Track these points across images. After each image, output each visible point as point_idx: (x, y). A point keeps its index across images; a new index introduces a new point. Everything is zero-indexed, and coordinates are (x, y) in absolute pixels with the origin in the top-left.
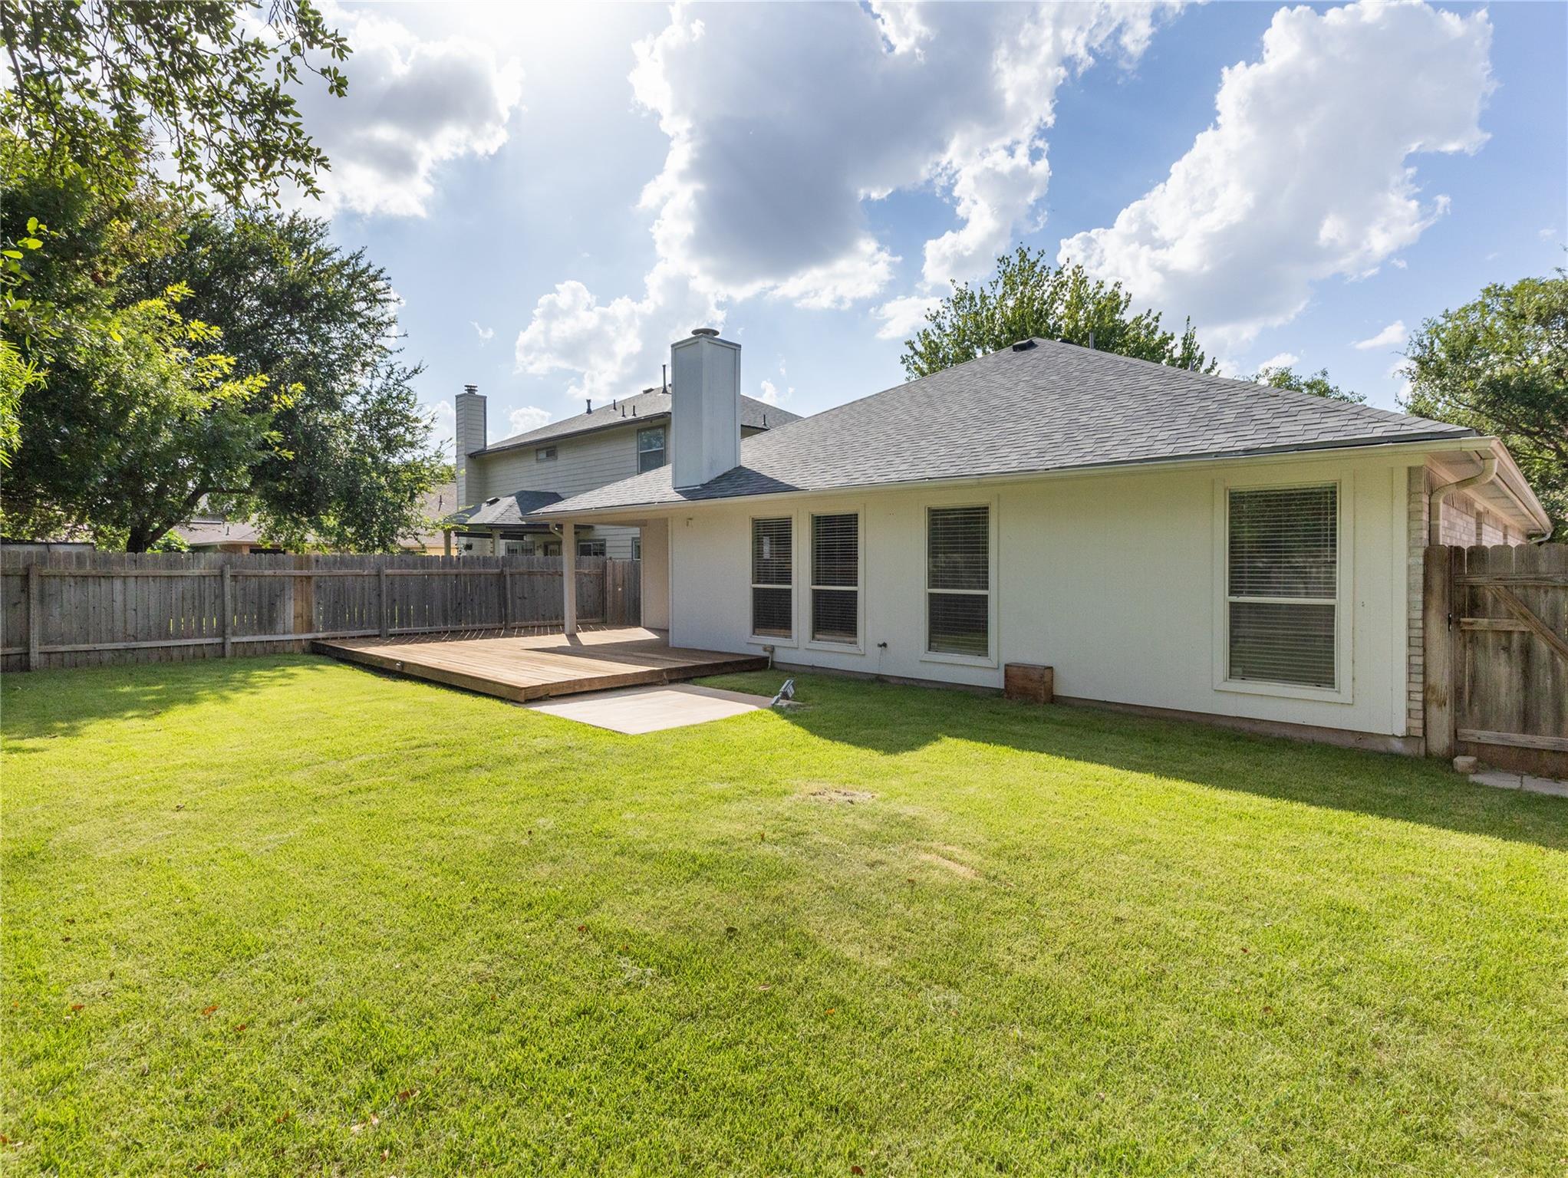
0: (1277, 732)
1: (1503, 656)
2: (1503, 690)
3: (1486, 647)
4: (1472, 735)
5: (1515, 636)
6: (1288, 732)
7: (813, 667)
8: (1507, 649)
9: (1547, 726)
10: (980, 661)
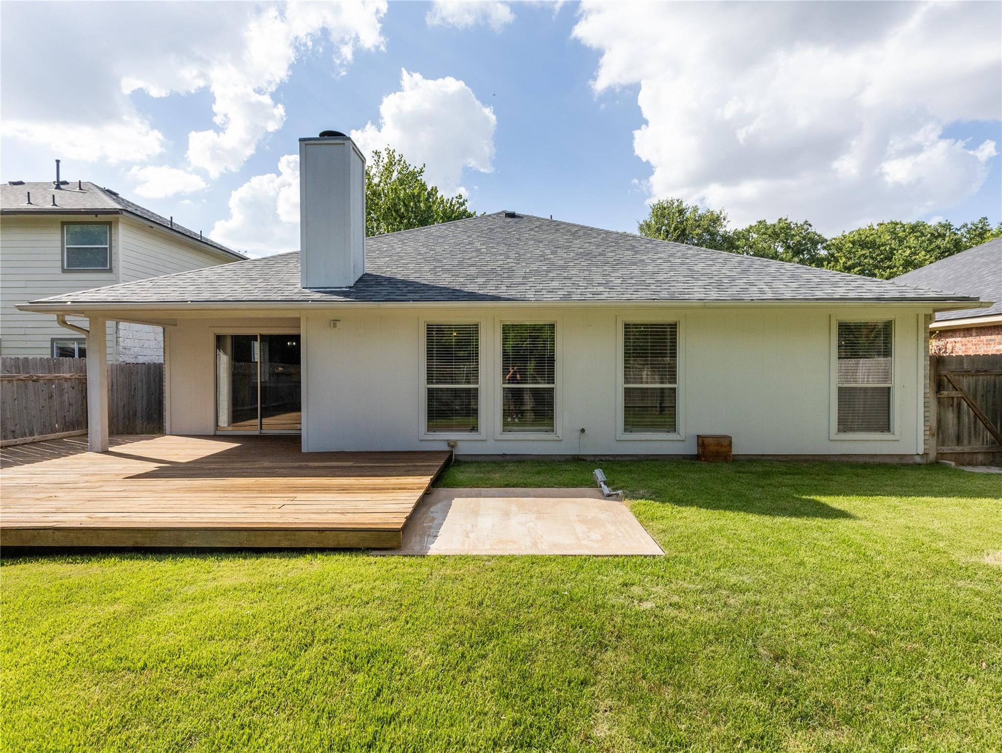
0: (861, 460)
1: (951, 409)
2: (950, 426)
3: (944, 406)
4: (941, 449)
5: (955, 399)
6: (867, 460)
7: (504, 455)
8: (952, 406)
9: (966, 442)
10: (671, 436)
